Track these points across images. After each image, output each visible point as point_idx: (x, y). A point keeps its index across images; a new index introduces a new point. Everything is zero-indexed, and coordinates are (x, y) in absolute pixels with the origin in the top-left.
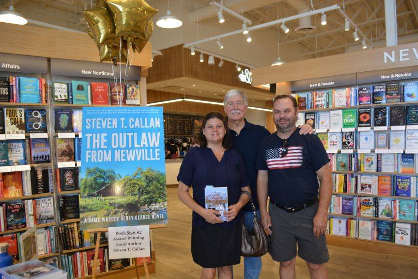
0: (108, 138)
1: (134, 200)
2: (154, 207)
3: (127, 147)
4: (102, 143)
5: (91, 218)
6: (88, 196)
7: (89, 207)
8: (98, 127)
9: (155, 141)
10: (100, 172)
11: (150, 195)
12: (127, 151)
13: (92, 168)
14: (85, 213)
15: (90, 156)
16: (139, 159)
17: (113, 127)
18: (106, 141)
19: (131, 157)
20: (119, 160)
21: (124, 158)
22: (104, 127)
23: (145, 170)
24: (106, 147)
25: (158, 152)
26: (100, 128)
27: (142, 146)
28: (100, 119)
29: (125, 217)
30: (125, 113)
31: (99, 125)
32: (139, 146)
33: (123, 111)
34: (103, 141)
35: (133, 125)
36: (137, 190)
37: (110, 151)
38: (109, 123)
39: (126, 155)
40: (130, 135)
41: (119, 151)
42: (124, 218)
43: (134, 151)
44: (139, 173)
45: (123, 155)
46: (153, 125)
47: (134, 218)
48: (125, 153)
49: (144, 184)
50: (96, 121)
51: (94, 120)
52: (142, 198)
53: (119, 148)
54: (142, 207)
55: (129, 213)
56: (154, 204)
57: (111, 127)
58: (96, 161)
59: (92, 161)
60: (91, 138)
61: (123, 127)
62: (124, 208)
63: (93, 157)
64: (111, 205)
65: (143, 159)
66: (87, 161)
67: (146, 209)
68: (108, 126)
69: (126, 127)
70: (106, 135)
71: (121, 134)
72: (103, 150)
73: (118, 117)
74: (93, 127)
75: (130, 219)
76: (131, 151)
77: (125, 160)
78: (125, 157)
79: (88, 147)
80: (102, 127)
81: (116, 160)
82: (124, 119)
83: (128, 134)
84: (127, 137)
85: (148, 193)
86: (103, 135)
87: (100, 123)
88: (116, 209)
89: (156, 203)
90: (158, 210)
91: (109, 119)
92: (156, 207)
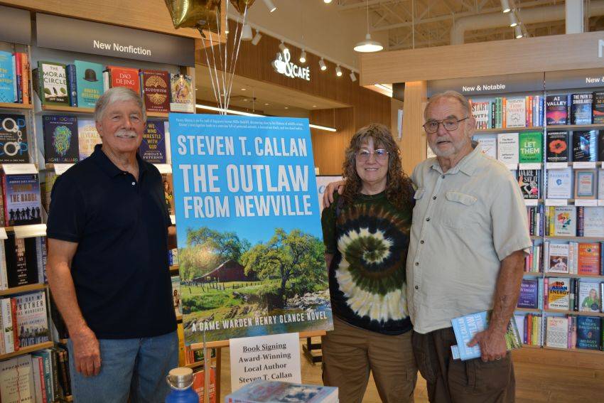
0: (221, 173)
1: (276, 286)
2: (309, 299)
3: (255, 192)
4: (211, 185)
5: (204, 321)
6: (194, 280)
7: (198, 303)
8: (200, 153)
9: (301, 179)
10: (211, 236)
11: (301, 277)
12: (256, 198)
13: (197, 228)
14: (192, 314)
15: (190, 207)
16: (277, 213)
17: (228, 154)
18: (216, 178)
19: (263, 209)
20: (243, 215)
21: (252, 210)
22: (211, 152)
23: (289, 233)
24: (218, 190)
25: (308, 201)
26: (204, 153)
27: (280, 189)
28: (202, 137)
29: (263, 319)
30: (245, 127)
31: (202, 149)
32: (275, 189)
33: (242, 125)
34: (212, 178)
35: (262, 150)
36: (278, 269)
37: (226, 198)
38: (219, 146)
39: (255, 206)
40: (259, 168)
41: (242, 197)
42: (261, 321)
43: (268, 197)
44: (280, 238)
45: (249, 206)
46: (296, 151)
47: (278, 319)
48: (252, 202)
49: (289, 258)
50: (195, 141)
51: (191, 138)
52: (288, 284)
53: (241, 193)
54: (290, 300)
55: (269, 310)
56: (308, 294)
57: (223, 153)
58: (202, 216)
59: (197, 216)
60: (190, 172)
61: (244, 154)
62: (260, 303)
63: (198, 208)
64: (237, 296)
65: (285, 214)
66: (187, 216)
67: (297, 304)
68: (218, 149)
69: (249, 154)
70: (216, 167)
71: (242, 167)
72: (213, 195)
73: (235, 134)
74: (192, 153)
75: (270, 320)
76: (262, 197)
77: (253, 215)
78: (254, 210)
79: (187, 190)
80: (207, 152)
81: (238, 215)
82: (245, 138)
83: (254, 167)
84: (254, 172)
85: (297, 274)
86: (211, 167)
87: (203, 145)
88: (246, 305)
89: (311, 292)
90: (317, 305)
91: (219, 138)
92: (313, 299)
